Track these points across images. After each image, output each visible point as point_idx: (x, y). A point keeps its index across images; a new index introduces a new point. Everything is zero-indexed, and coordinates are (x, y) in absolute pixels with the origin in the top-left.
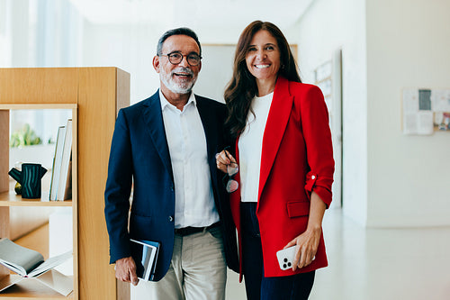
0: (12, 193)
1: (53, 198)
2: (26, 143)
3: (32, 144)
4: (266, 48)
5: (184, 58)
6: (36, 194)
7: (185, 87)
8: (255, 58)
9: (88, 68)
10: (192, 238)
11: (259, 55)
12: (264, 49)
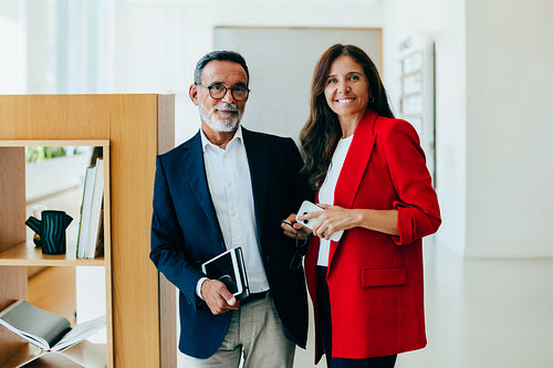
0: (30, 244)
1: (81, 255)
2: (46, 155)
3: (53, 156)
4: (349, 77)
5: (229, 92)
6: (59, 249)
7: (230, 124)
8: (336, 91)
9: (123, 95)
10: (252, 307)
11: (340, 87)
12: (347, 79)
